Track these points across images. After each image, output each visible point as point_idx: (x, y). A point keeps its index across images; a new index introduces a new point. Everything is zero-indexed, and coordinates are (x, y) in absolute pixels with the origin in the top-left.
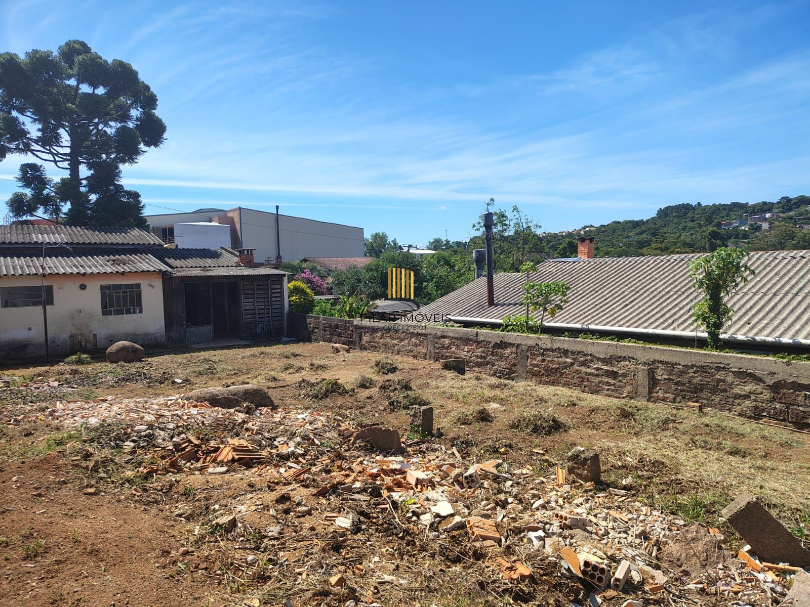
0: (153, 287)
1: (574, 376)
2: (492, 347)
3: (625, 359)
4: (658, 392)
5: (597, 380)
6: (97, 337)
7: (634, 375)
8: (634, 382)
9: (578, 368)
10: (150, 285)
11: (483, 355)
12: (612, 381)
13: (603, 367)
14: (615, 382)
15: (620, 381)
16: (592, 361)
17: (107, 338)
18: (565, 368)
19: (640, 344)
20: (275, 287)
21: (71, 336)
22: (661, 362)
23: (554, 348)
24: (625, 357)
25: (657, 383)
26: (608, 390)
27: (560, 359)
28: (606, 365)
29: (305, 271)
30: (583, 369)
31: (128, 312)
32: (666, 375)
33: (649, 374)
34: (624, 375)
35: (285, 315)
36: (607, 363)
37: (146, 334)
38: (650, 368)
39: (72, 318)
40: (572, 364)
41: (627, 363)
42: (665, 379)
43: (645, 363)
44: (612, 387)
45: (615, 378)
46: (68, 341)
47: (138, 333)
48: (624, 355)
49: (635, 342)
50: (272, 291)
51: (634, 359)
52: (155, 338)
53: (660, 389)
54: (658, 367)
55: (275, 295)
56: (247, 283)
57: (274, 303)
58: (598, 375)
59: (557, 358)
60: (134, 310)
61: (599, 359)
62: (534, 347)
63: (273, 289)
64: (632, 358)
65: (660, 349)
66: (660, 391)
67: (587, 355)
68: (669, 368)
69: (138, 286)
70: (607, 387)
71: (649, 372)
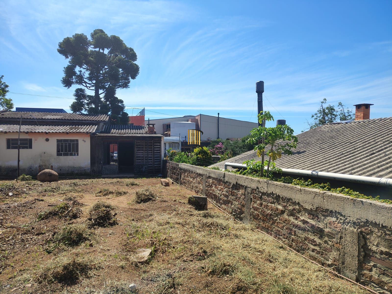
0: (85, 141)
1: (284, 226)
2: (231, 188)
3: (331, 213)
4: (371, 270)
5: (303, 235)
6: (53, 167)
7: (341, 238)
8: (341, 247)
9: (287, 217)
10: (83, 140)
11: (227, 194)
12: (318, 241)
13: (309, 220)
14: (321, 242)
15: (326, 242)
16: (299, 211)
17: (58, 168)
18: (277, 216)
19: (354, 196)
20: (157, 144)
21: (40, 166)
22: (375, 225)
23: (269, 192)
24: (331, 212)
25: (370, 256)
26: (313, 250)
27: (273, 205)
28: (313, 219)
29: (219, 143)
30: (292, 219)
31: (71, 155)
32: (384, 246)
33: (359, 240)
34: (331, 236)
35: (162, 161)
36: (313, 216)
37: (80, 168)
38: (361, 232)
39: (41, 156)
40: (283, 212)
41: (334, 219)
42: (382, 253)
43: (354, 223)
44: (317, 248)
45: (321, 237)
46: (38, 168)
47: (75, 167)
48: (330, 208)
49: (348, 193)
50: (155, 147)
51: (342, 215)
52: (85, 170)
53: (375, 266)
54: (372, 232)
55: (156, 149)
56: (139, 141)
57: (155, 154)
58: (304, 230)
59: (271, 203)
60: (74, 153)
61: (305, 210)
62: (256, 190)
63: (155, 145)
64: (339, 213)
65: (375, 206)
66: (374, 269)
67: (294, 203)
68: (387, 237)
69: (77, 140)
70: (312, 247)
71: (359, 237)
